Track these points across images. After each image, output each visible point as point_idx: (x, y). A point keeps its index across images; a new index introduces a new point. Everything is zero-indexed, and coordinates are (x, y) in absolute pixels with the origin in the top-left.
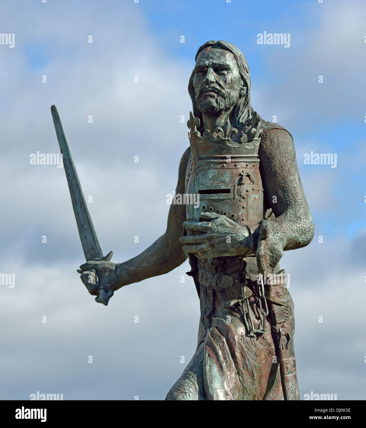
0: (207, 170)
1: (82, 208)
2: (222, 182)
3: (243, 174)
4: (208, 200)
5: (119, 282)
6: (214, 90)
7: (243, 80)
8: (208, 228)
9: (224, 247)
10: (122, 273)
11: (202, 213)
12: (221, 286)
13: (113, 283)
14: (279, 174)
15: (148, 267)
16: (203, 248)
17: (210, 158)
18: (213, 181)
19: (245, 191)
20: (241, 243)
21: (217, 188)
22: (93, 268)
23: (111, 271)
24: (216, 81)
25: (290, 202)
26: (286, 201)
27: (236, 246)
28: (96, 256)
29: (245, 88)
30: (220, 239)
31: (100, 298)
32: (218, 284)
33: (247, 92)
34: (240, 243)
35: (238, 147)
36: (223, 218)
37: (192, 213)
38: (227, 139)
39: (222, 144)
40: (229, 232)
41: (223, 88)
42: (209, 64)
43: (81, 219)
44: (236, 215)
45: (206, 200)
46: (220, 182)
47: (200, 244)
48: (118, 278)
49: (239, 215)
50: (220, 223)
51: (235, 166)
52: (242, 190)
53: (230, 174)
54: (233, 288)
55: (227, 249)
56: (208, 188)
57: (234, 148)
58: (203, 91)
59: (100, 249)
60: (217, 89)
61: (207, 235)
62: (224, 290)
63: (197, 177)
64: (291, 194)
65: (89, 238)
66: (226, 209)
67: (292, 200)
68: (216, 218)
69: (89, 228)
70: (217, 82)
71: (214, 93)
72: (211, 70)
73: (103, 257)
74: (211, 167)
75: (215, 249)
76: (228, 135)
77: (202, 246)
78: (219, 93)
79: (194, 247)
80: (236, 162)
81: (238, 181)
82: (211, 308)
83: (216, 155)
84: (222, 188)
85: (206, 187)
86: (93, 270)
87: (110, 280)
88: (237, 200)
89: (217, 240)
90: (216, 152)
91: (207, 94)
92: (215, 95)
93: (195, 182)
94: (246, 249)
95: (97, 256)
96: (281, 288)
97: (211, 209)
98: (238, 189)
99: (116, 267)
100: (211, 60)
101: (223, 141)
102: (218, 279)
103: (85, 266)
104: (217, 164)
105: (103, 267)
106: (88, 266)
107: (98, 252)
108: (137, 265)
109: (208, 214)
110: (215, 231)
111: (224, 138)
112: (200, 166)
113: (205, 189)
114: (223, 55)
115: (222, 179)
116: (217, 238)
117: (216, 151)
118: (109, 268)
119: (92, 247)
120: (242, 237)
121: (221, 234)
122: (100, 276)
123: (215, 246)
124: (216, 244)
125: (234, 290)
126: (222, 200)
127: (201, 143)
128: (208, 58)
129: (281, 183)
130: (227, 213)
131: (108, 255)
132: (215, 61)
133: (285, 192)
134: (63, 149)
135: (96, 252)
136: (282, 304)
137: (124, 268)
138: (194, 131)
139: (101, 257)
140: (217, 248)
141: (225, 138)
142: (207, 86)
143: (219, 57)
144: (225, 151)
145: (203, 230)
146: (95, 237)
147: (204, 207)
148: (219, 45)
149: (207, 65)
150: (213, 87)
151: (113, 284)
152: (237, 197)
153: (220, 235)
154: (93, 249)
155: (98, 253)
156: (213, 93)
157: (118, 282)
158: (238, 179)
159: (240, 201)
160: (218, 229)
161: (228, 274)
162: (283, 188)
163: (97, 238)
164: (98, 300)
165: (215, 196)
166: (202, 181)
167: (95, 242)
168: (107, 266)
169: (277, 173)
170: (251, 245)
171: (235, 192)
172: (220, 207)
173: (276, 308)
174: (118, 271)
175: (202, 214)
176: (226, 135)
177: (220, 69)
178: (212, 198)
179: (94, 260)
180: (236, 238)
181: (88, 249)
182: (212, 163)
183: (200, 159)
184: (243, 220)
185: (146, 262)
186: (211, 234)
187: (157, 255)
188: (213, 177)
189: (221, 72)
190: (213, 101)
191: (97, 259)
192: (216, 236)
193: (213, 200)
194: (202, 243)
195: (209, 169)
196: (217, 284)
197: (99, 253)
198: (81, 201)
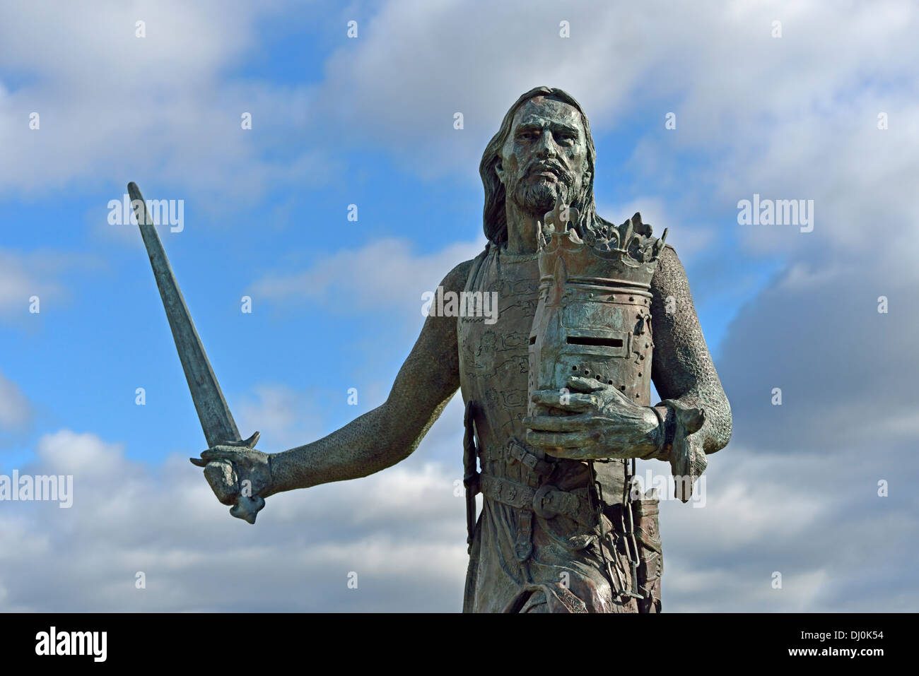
0: (582, 302)
1: (196, 354)
2: (610, 327)
3: (642, 315)
4: (583, 355)
5: (275, 485)
6: (554, 169)
7: (588, 160)
8: (589, 406)
9: (616, 441)
10: (282, 471)
11: (574, 378)
12: (552, 510)
13: (263, 485)
14: (677, 324)
15: (341, 464)
16: (574, 440)
17: (589, 282)
18: (594, 323)
19: (644, 346)
20: (648, 436)
21: (601, 336)
22: (227, 458)
23: (261, 465)
24: (557, 154)
25: (698, 372)
26: (691, 371)
27: (638, 441)
28: (228, 437)
29: (589, 174)
30: (611, 426)
31: (241, 509)
32: (545, 505)
33: (591, 182)
34: (646, 438)
35: (637, 268)
36: (611, 390)
37: (551, 376)
38: (623, 251)
39: (613, 260)
40: (628, 416)
41: (567, 168)
42: (546, 124)
43: (196, 374)
44: (628, 387)
45: (580, 354)
46: (606, 326)
47: (566, 432)
48: (274, 478)
49: (633, 387)
50: (611, 398)
51: (631, 300)
52: (640, 343)
53: (623, 313)
54: (577, 514)
55: (621, 445)
56: (586, 335)
57: (632, 268)
58: (534, 169)
59: (235, 427)
60: (558, 168)
61: (588, 418)
62: (557, 515)
63: (563, 313)
64: (698, 360)
65: (214, 406)
66: (613, 374)
67: (701, 370)
68: (601, 389)
69: (212, 390)
70: (558, 157)
71: (553, 175)
72: (549, 134)
73: (242, 441)
74: (591, 297)
75: (598, 444)
76: (626, 244)
77: (572, 437)
78: (561, 175)
79: (554, 436)
80: (632, 294)
81: (635, 327)
82: (529, 547)
83: (601, 279)
84: (609, 337)
85: (582, 332)
86: (227, 461)
87: (259, 481)
88: (632, 360)
89: (605, 429)
90: (600, 273)
91: (542, 174)
92: (556, 178)
93: (559, 322)
94: (652, 448)
95: (231, 438)
96: (653, 519)
97: (587, 372)
98: (634, 342)
99: (269, 459)
100: (548, 118)
101: (616, 255)
102: (545, 496)
103: (211, 454)
104: (602, 294)
105: (246, 458)
106: (218, 454)
107: (232, 431)
108: (315, 459)
109: (583, 380)
110: (604, 412)
111: (618, 249)
112: (569, 294)
113: (580, 335)
114: (566, 111)
115: (609, 320)
116: (605, 424)
117: (602, 271)
118: (257, 460)
119: (219, 423)
120: (651, 427)
121: (615, 417)
122: (240, 471)
123: (600, 439)
124: (602, 435)
125: (578, 518)
126: (608, 358)
127: (575, 254)
128: (542, 113)
129: (681, 339)
130: (614, 382)
131: (253, 438)
132: (555, 121)
133: (688, 355)
134: (155, 255)
135: (228, 430)
136: (655, 548)
137: (287, 463)
138: (564, 231)
139: (238, 440)
140: (604, 442)
141: (620, 248)
142: (543, 162)
143: (561, 114)
144: (617, 272)
145: (578, 408)
146: (225, 405)
147: (574, 368)
148: (558, 95)
149: (543, 125)
150: (554, 165)
151: (264, 488)
152: (632, 355)
153: (612, 420)
154: (220, 424)
155: (232, 434)
156: (551, 175)
157: (272, 485)
158: (635, 323)
159: (636, 362)
160: (608, 409)
161: (561, 488)
162: (686, 348)
163: (227, 407)
164: (234, 512)
165: (595, 350)
166: (573, 320)
167: (224, 414)
168: (254, 456)
169: (673, 322)
170: (661, 442)
171: (631, 346)
172: (603, 370)
173: (647, 554)
174: (275, 466)
175: (573, 380)
176: (624, 244)
177: (562, 135)
178: (590, 352)
179: (225, 445)
180: (640, 428)
181: (212, 424)
182: (593, 290)
183: (569, 281)
184: (638, 396)
185: (337, 455)
186: (594, 416)
187: (361, 445)
188: (593, 315)
189: (565, 141)
190: (552, 187)
191: (230, 442)
192: (606, 421)
193: (592, 356)
194: (571, 432)
195: (586, 300)
196: (542, 505)
197: (234, 432)
198: (193, 341)
